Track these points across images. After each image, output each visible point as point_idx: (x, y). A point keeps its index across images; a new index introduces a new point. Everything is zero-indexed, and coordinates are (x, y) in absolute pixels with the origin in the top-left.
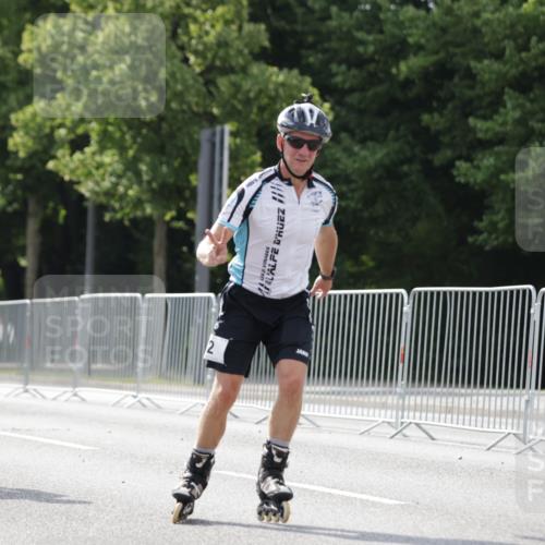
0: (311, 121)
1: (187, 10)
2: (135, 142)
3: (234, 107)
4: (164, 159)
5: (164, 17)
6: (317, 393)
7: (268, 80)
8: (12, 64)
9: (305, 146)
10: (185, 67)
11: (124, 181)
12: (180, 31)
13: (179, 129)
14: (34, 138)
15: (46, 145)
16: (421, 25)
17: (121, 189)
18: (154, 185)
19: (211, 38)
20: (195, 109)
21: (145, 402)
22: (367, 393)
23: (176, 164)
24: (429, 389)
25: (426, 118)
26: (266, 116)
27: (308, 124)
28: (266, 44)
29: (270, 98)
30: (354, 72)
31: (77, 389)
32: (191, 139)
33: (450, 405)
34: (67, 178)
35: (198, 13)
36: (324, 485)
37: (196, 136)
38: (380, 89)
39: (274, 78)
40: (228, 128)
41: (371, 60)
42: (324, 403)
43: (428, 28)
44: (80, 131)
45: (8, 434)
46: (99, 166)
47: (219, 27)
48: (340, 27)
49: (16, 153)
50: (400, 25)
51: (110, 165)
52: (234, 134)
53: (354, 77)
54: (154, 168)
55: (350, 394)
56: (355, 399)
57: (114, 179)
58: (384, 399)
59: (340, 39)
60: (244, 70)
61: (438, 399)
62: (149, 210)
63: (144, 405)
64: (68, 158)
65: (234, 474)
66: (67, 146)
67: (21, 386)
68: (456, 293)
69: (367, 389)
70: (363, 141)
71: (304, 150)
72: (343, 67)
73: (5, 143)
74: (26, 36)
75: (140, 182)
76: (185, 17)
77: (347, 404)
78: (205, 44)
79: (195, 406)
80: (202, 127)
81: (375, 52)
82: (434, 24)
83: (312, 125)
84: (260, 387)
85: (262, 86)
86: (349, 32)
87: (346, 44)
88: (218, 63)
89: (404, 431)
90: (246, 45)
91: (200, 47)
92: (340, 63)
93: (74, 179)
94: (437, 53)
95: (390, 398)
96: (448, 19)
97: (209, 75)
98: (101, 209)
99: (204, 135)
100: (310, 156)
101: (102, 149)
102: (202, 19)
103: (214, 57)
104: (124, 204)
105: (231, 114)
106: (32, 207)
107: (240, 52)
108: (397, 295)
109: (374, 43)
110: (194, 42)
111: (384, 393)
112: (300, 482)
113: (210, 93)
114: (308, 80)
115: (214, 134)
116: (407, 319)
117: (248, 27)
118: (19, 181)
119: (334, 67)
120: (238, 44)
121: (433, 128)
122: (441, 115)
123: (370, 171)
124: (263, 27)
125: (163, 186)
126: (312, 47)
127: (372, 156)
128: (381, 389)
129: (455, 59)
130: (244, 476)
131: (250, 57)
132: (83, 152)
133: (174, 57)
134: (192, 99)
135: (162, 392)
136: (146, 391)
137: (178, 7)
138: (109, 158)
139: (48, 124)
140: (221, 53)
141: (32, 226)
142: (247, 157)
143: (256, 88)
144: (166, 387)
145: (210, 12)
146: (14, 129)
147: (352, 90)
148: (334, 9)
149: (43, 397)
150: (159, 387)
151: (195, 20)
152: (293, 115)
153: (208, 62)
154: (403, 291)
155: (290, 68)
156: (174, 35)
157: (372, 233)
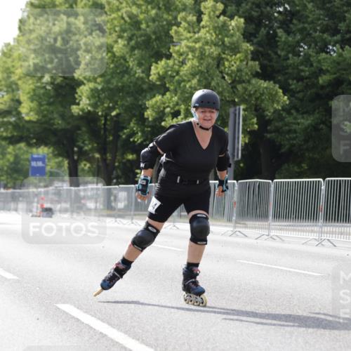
1: (224, 56)
3: (244, 98)
5: (213, 59)
7: (260, 86)
8: (147, 80)
10: (223, 80)
12: (220, 66)
14: (156, 112)
15: (161, 116)
16: (329, 61)
19: (234, 68)
20: (228, 99)
22: (305, 226)
26: (259, 102)
28: (259, 70)
29: (261, 94)
30: (300, 83)
31: (175, 224)
32: (226, 112)
35: (229, 57)
36: (286, 267)
39: (262, 85)
40: (242, 107)
41: (306, 78)
42: (286, 230)
43: (331, 63)
44: (177, 108)
47: (238, 63)
48: (294, 64)
49: (148, 119)
50: (319, 62)
52: (244, 110)
53: (301, 86)
55: (298, 226)
56: (300, 228)
58: (313, 228)
59: (293, 69)
60: (249, 82)
61: (337, 229)
64: (171, 121)
65: (245, 262)
66: (170, 116)
68: (345, 180)
69: (305, 224)
70: (303, 113)
73: (143, 114)
74: (153, 68)
76: (223, 59)
77: (299, 231)
78: (232, 70)
79: (228, 231)
80: (230, 107)
82: (334, 61)
84: (257, 223)
85: (256, 89)
86: (298, 66)
88: (237, 78)
89: (323, 243)
90: (250, 71)
91: (230, 72)
92: (293, 80)
94: (335, 74)
95: (316, 228)
96: (341, 58)
97: (234, 83)
99: (231, 110)
102: (230, 60)
103: (236, 76)
105: (243, 101)
107: (247, 74)
108: (319, 181)
109: (309, 71)
110: (227, 69)
111: (313, 226)
112: (275, 265)
113: (234, 92)
114: (277, 86)
115: (236, 110)
116: (323, 192)
117: (251, 63)
118: (150, 131)
120: (246, 70)
123: (306, 128)
124: (257, 63)
126: (279, 71)
127: (306, 121)
128: (311, 224)
129: (345, 76)
130: (250, 263)
131: (251, 76)
132: (177, 118)
133: (218, 76)
134: (226, 94)
137: (220, 54)
139: (163, 106)
142: (250, 120)
143: (254, 89)
145: (234, 57)
146: (148, 108)
147: (299, 92)
148: (290, 55)
151: (227, 60)
153: (233, 78)
154: (321, 180)
155: (270, 80)
156: (218, 66)
157: (307, 154)
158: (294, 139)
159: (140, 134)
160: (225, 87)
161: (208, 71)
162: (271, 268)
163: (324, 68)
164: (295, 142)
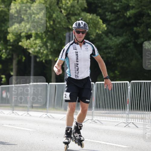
0: (82, 25)
2: (46, 37)
4: (55, 42)
6: (102, 113)
7: (87, 18)
8: (8, 13)
9: (81, 33)
10: (61, 14)
11: (42, 48)
12: (60, 3)
13: (59, 33)
15: (19, 37)
17: (42, 51)
18: (52, 50)
19: (69, 5)
20: (64, 26)
21: (49, 116)
23: (58, 43)
24: (136, 112)
25: (135, 29)
27: (81, 26)
28: (86, 6)
30: (113, 15)
31: (29, 112)
32: (63, 35)
33: (143, 117)
34: (25, 47)
36: (104, 141)
37: (65, 35)
38: (121, 20)
41: (119, 11)
43: (136, 1)
44: (29, 33)
45: (7, 126)
46: (35, 44)
47: (71, 1)
49: (10, 40)
51: (38, 44)
53: (113, 16)
54: (52, 45)
55: (112, 113)
56: (114, 115)
57: (39, 48)
58: (122, 115)
60: (79, 15)
61: (139, 115)
62: (50, 57)
63: (49, 117)
64: (25, 42)
66: (25, 38)
67: (11, 111)
68: (144, 82)
69: (117, 112)
70: (115, 36)
71: (81, 34)
72: (110, 13)
73: (6, 37)
75: (47, 49)
77: (112, 117)
78: (67, 7)
79: (65, 117)
80: (66, 32)
81: (120, 9)
83: (82, 27)
85: (85, 19)
86: (111, 3)
87: (110, 6)
88: (71, 12)
89: (129, 125)
90: (80, 7)
91: (66, 8)
93: (27, 48)
94: (138, 9)
95: (124, 115)
97: (69, 16)
98: (36, 57)
99: (67, 34)
100: (83, 36)
101: (36, 39)
104: (43, 56)
106: (14, 56)
107: (78, 9)
108: (126, 83)
109: (119, 6)
110: (64, 6)
111: (122, 113)
113: (69, 22)
114: (99, 17)
115: (70, 34)
116: (129, 90)
117: (81, 1)
118: (10, 49)
119: (107, 13)
120: (77, 6)
121: (137, 32)
122: (140, 28)
123: (117, 45)
124: (85, 1)
125: (55, 50)
126: (100, 7)
127: (118, 40)
128: (121, 112)
129: (144, 11)
131: (81, 11)
132: (30, 40)
133: (58, 10)
134: (63, 23)
135: (54, 113)
136: (50, 113)
138: (38, 41)
140: (72, 9)
141: (15, 62)
144: (56, 111)
146: (9, 33)
147: (112, 21)
149: (18, 115)
150: (53, 112)
152: (77, 24)
153: (68, 12)
154: (128, 82)
155: (93, 14)
156: (58, 4)
157: (118, 64)
158: (109, 53)
159: (4, 51)
160: (63, 18)
161: (50, 7)
162: (93, 142)
163: (130, 5)
164: (109, 55)
